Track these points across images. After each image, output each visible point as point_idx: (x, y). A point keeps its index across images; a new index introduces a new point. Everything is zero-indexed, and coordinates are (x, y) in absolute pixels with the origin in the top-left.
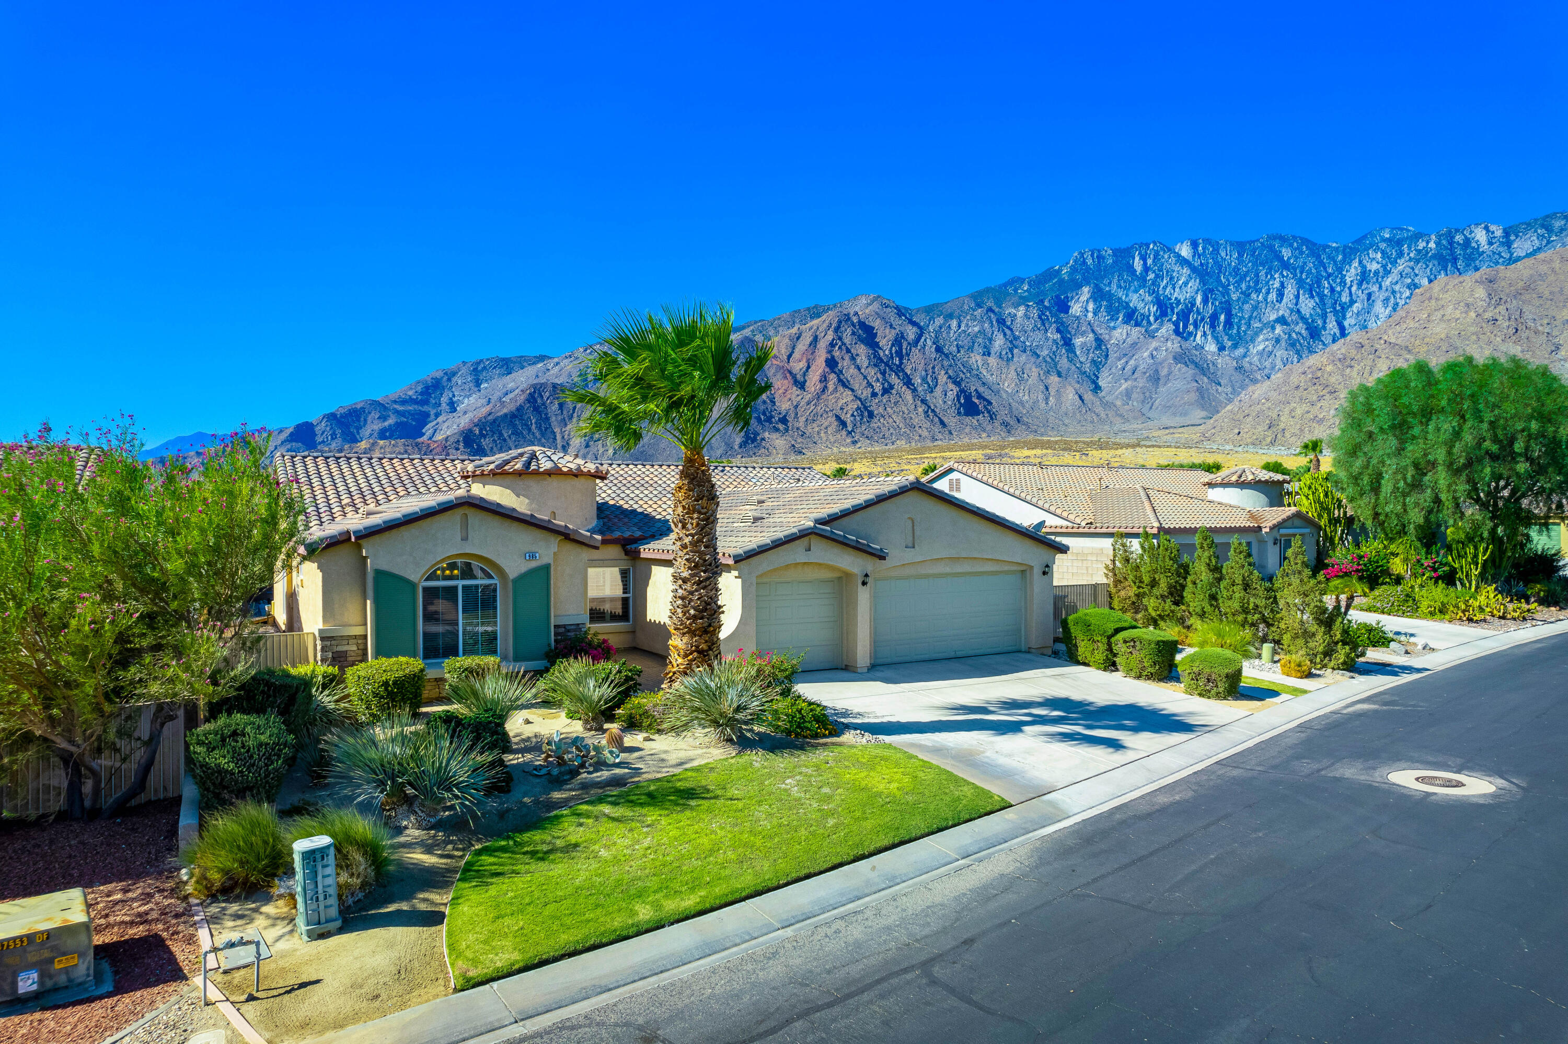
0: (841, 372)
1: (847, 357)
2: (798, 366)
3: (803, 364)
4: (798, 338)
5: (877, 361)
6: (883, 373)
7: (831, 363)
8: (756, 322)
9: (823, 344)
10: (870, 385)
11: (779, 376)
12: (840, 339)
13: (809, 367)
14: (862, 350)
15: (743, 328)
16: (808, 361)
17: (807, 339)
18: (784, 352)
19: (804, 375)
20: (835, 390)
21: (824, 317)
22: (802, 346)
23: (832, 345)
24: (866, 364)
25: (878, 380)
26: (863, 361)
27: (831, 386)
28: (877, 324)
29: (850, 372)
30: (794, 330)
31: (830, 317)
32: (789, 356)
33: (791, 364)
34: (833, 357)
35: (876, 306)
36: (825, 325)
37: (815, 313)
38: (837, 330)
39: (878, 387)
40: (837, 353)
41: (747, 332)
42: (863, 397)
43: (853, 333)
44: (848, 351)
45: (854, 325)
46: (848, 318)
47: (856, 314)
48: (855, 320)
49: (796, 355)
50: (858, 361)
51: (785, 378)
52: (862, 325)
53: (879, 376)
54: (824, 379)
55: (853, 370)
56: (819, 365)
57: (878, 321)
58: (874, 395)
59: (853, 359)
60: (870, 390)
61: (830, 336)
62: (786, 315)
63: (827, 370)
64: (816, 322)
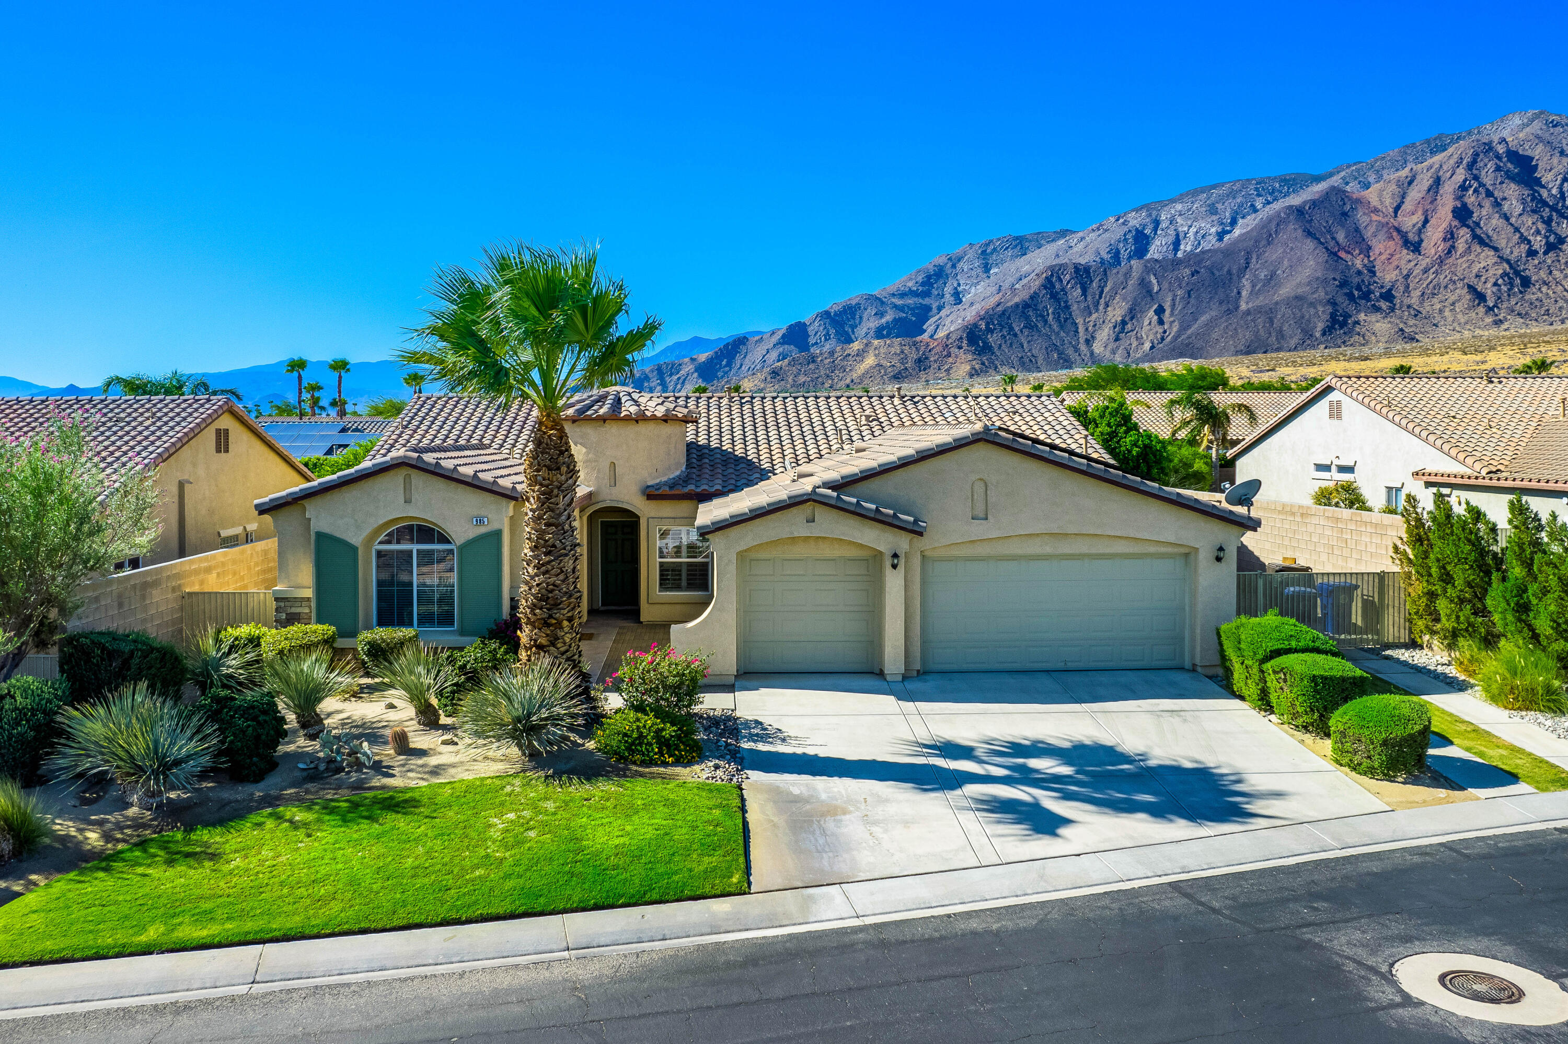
0: (1477, 224)
1: (1487, 203)
2: (1409, 221)
3: (1418, 218)
4: (1410, 183)
5: (1537, 204)
6: (1548, 222)
7: (1462, 214)
8: (1349, 166)
9: (1448, 189)
10: (1524, 239)
11: (1382, 236)
12: (1476, 178)
13: (1426, 221)
14: (1512, 194)
15: (1331, 175)
16: (1425, 213)
17: (1424, 182)
18: (1389, 203)
19: (1420, 232)
20: (1469, 250)
21: (1451, 150)
22: (1415, 194)
23: (1463, 188)
24: (1519, 209)
25: (1538, 232)
26: (1513, 206)
27: (1461, 246)
28: (1537, 152)
29: (1491, 223)
30: (1404, 173)
31: (1462, 149)
32: (1397, 209)
33: (1400, 218)
34: (1465, 205)
35: (1537, 126)
36: (1452, 162)
37: (1437, 146)
38: (1471, 166)
39: (1538, 243)
40: (1471, 199)
41: (1336, 181)
42: (1512, 258)
43: (1498, 169)
44: (1489, 194)
45: (1498, 157)
46: (1489, 147)
47: (1503, 140)
48: (1501, 149)
49: (1408, 206)
50: (1506, 207)
51: (1391, 238)
52: (1513, 155)
53: (1541, 226)
54: (1450, 236)
55: (1496, 221)
56: (1443, 217)
57: (1540, 147)
58: (1532, 253)
59: (1497, 204)
60: (1524, 247)
61: (1461, 175)
62: (1393, 153)
63: (1456, 223)
64: (1438, 158)
